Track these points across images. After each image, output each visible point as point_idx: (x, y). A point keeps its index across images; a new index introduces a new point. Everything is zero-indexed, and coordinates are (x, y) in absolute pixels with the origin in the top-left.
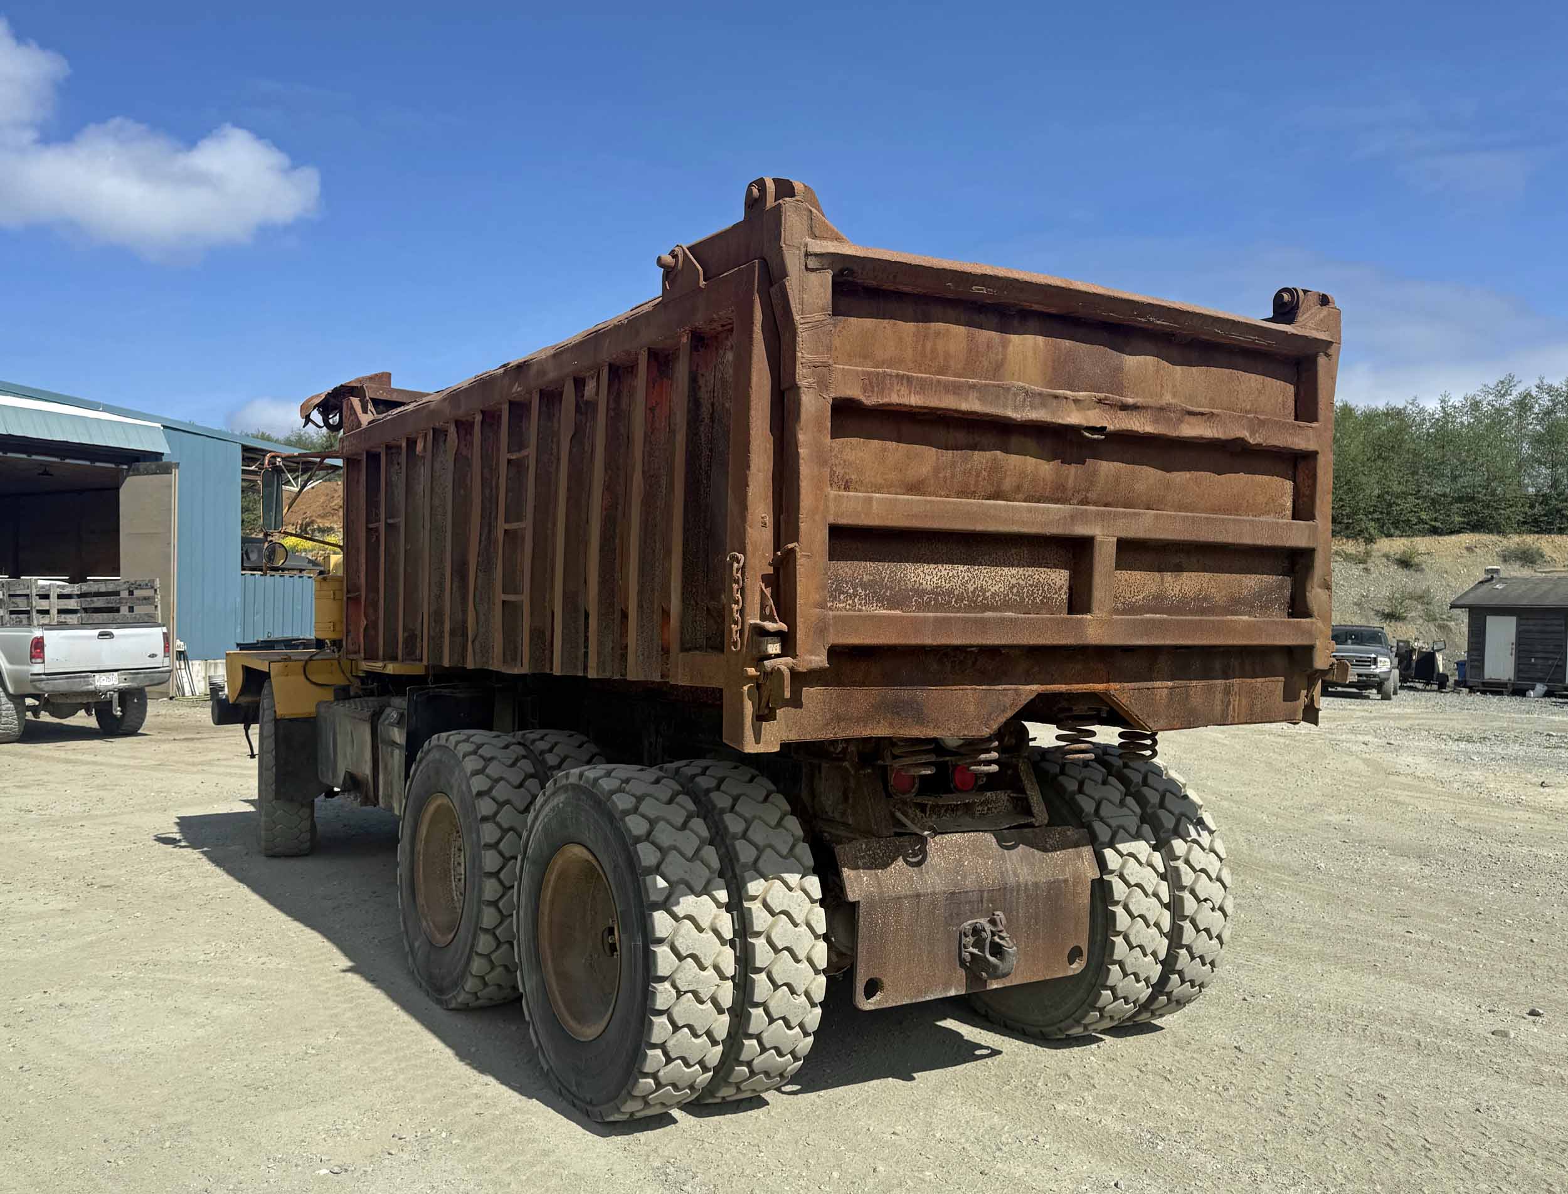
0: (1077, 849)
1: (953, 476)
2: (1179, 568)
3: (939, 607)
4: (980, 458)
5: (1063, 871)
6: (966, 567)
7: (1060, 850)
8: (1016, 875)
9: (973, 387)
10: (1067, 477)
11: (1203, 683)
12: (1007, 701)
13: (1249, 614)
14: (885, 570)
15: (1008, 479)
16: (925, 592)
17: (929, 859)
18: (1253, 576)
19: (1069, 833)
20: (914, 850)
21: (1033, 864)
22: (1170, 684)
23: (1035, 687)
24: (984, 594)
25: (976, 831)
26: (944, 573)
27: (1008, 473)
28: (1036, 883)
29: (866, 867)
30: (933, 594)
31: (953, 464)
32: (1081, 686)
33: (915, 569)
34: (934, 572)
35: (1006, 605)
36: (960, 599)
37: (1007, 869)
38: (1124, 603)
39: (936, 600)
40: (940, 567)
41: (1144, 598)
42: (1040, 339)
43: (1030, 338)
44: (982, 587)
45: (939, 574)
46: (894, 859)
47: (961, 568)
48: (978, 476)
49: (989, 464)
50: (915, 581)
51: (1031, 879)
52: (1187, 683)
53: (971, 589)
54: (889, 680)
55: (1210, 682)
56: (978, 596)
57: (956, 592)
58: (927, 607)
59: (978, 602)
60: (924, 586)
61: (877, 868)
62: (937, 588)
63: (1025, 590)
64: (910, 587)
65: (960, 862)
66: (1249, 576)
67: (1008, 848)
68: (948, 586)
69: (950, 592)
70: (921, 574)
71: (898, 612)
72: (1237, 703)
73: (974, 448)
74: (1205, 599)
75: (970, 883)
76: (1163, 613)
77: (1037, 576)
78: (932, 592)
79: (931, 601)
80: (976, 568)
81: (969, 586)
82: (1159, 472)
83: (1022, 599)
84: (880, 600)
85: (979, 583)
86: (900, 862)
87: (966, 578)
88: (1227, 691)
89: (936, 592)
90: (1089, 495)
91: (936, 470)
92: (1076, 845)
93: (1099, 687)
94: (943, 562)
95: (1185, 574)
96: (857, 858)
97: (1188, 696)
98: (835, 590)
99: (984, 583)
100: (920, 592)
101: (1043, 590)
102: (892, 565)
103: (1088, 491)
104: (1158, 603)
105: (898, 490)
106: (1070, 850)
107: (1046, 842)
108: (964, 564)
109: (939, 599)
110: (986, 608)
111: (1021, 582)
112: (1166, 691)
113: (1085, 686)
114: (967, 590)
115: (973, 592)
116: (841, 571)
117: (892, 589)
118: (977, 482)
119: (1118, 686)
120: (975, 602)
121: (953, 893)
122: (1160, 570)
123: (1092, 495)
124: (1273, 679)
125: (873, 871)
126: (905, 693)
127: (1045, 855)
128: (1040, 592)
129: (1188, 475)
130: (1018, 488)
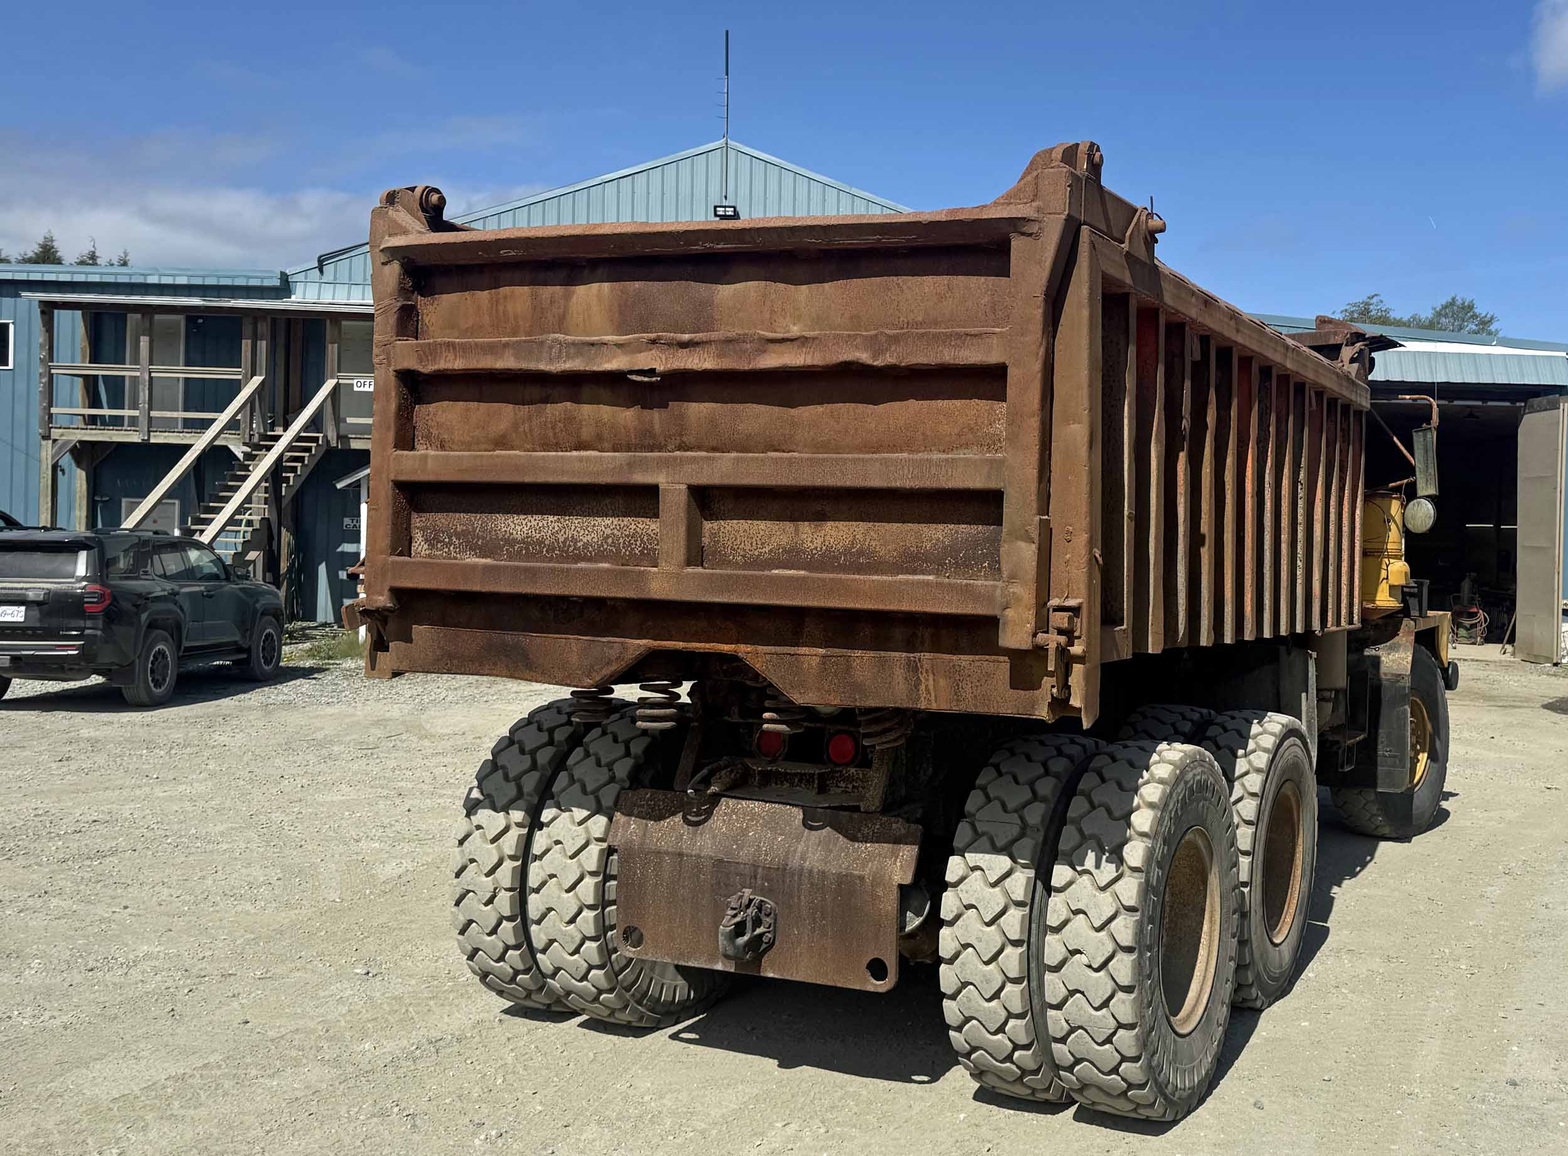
0: (895, 846)
1: (531, 430)
2: (821, 517)
3: (530, 557)
4: (555, 410)
5: (864, 866)
6: (556, 518)
7: (871, 842)
8: (803, 858)
9: (506, 345)
10: (651, 422)
11: (872, 654)
12: (613, 653)
13: (937, 573)
14: (477, 521)
15: (584, 429)
16: (515, 541)
17: (711, 821)
18: (941, 526)
19: (894, 826)
20: (699, 809)
21: (831, 851)
22: (822, 651)
23: (644, 641)
24: (575, 543)
25: (783, 803)
26: (534, 523)
27: (584, 423)
28: (823, 872)
29: (640, 816)
30: (524, 543)
31: (530, 418)
32: (702, 645)
33: (506, 520)
34: (524, 523)
35: (601, 556)
36: (551, 549)
37: (795, 851)
38: (744, 556)
39: (527, 549)
40: (530, 517)
41: (771, 551)
42: (606, 286)
43: (595, 286)
44: (572, 537)
45: (529, 524)
46: (674, 814)
47: (551, 518)
48: (553, 428)
49: (563, 416)
50: (506, 531)
51: (818, 866)
52: (849, 652)
53: (562, 539)
54: (491, 625)
55: (882, 653)
56: (570, 546)
57: (547, 542)
58: (518, 556)
59: (570, 553)
60: (515, 536)
61: (650, 819)
62: (527, 537)
63: (621, 540)
64: (500, 537)
65: (744, 832)
66: (935, 526)
67: (811, 828)
68: (538, 536)
69: (540, 542)
70: (511, 524)
71: (489, 561)
72: (931, 682)
73: (546, 400)
74: (861, 553)
75: (745, 855)
76: (799, 569)
77: (633, 527)
78: (523, 541)
79: (521, 550)
80: (567, 518)
81: (559, 536)
82: (776, 409)
83: (619, 551)
84: (474, 549)
85: (570, 533)
86: (678, 818)
87: (557, 528)
88: (913, 668)
89: (526, 542)
90: (685, 439)
91: (515, 426)
92: (897, 841)
93: (726, 648)
94: (532, 513)
95: (829, 524)
96: (635, 805)
97: (849, 668)
98: (434, 539)
99: (575, 533)
100: (511, 542)
101: (642, 540)
102: (484, 516)
103: (681, 435)
104: (792, 557)
105: (486, 446)
106: (885, 845)
107: (860, 830)
108: (554, 515)
109: (530, 548)
110: (578, 558)
111: (616, 532)
112: (818, 659)
113: (707, 645)
114: (557, 540)
115: (564, 542)
116: (438, 523)
117: (483, 538)
118: (555, 434)
119: (749, 648)
120: (567, 552)
121: (721, 861)
122: (792, 519)
123: (689, 439)
124: (987, 657)
125: (644, 821)
126: (509, 637)
127: (849, 844)
128: (638, 543)
129: (820, 409)
130: (599, 437)
